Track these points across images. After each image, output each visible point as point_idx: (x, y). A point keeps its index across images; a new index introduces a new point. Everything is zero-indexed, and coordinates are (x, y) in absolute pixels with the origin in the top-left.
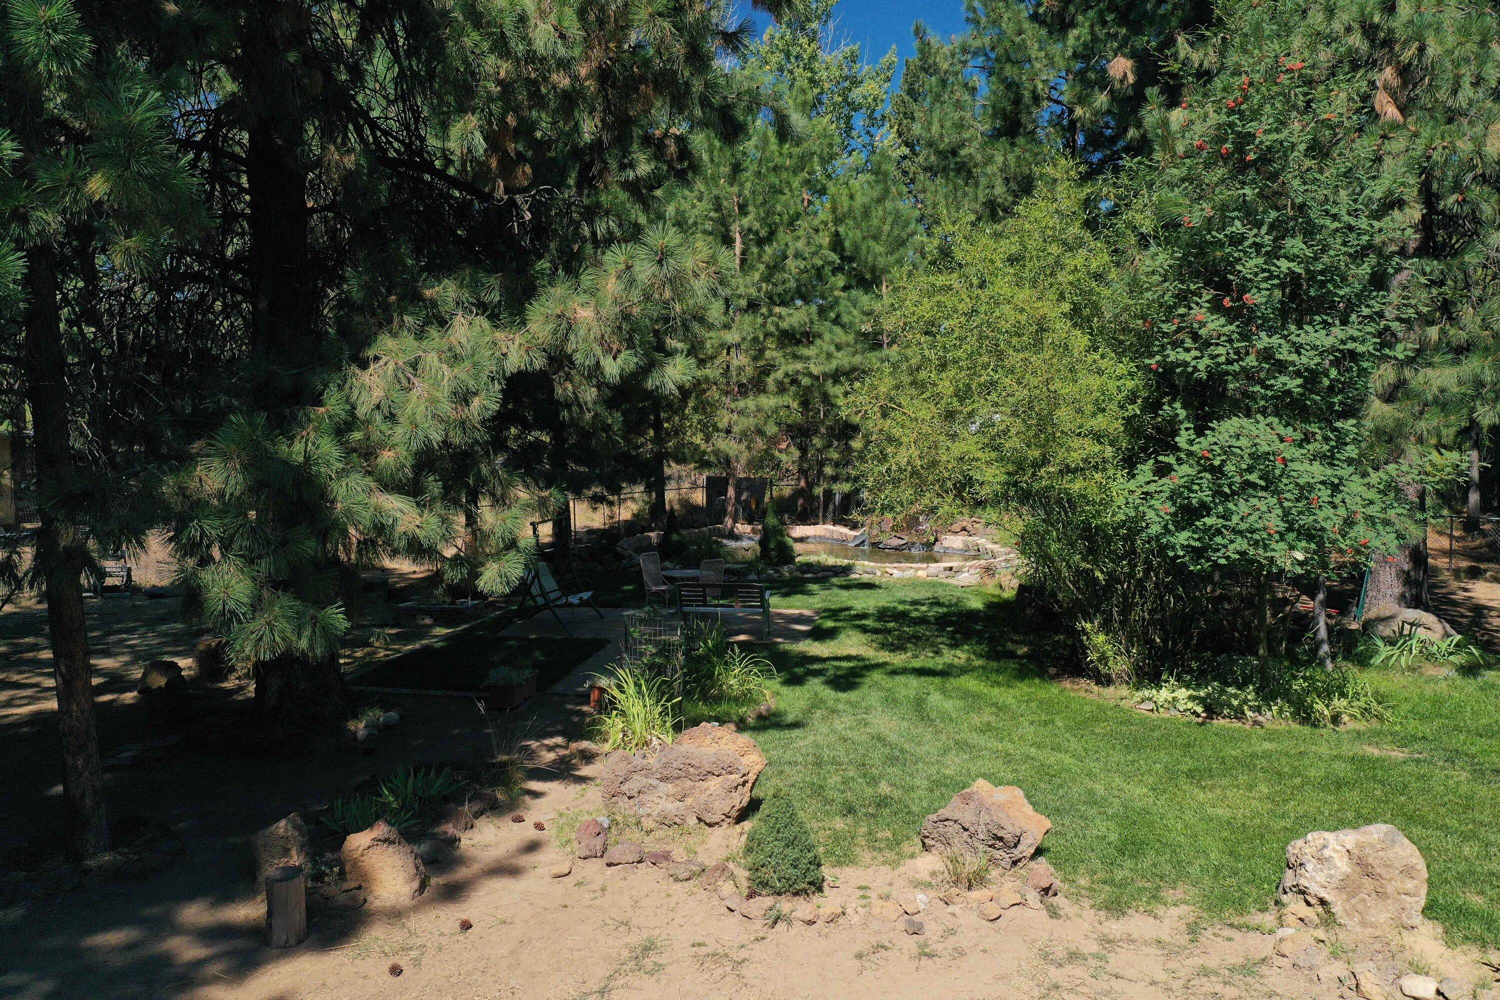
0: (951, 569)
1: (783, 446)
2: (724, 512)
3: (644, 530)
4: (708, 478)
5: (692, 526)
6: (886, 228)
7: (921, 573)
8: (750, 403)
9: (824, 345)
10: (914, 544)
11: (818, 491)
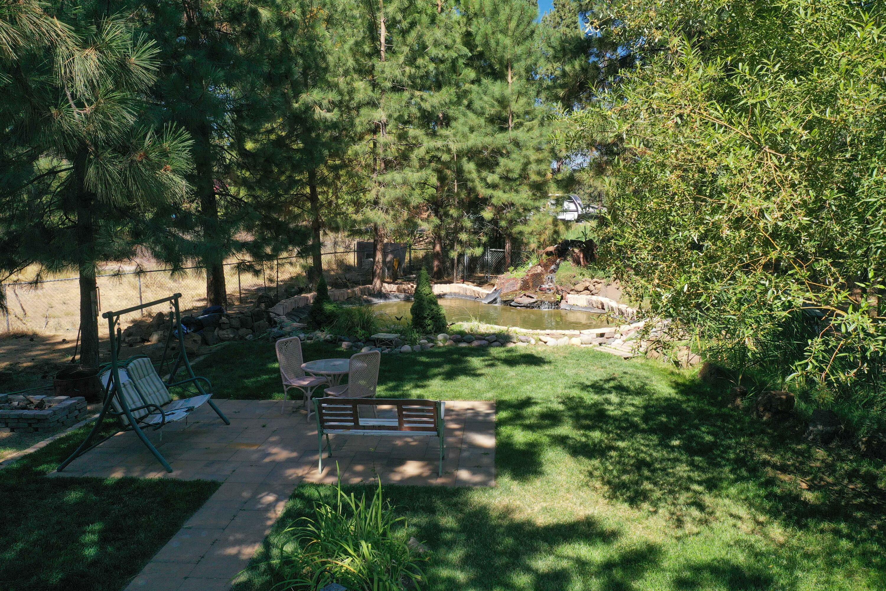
0: (602, 335)
1: (425, 215)
2: (374, 274)
3: (301, 291)
4: (359, 244)
5: (346, 286)
6: (513, 25)
7: (576, 341)
8: (396, 176)
9: (459, 125)
10: (542, 302)
11: (454, 254)
